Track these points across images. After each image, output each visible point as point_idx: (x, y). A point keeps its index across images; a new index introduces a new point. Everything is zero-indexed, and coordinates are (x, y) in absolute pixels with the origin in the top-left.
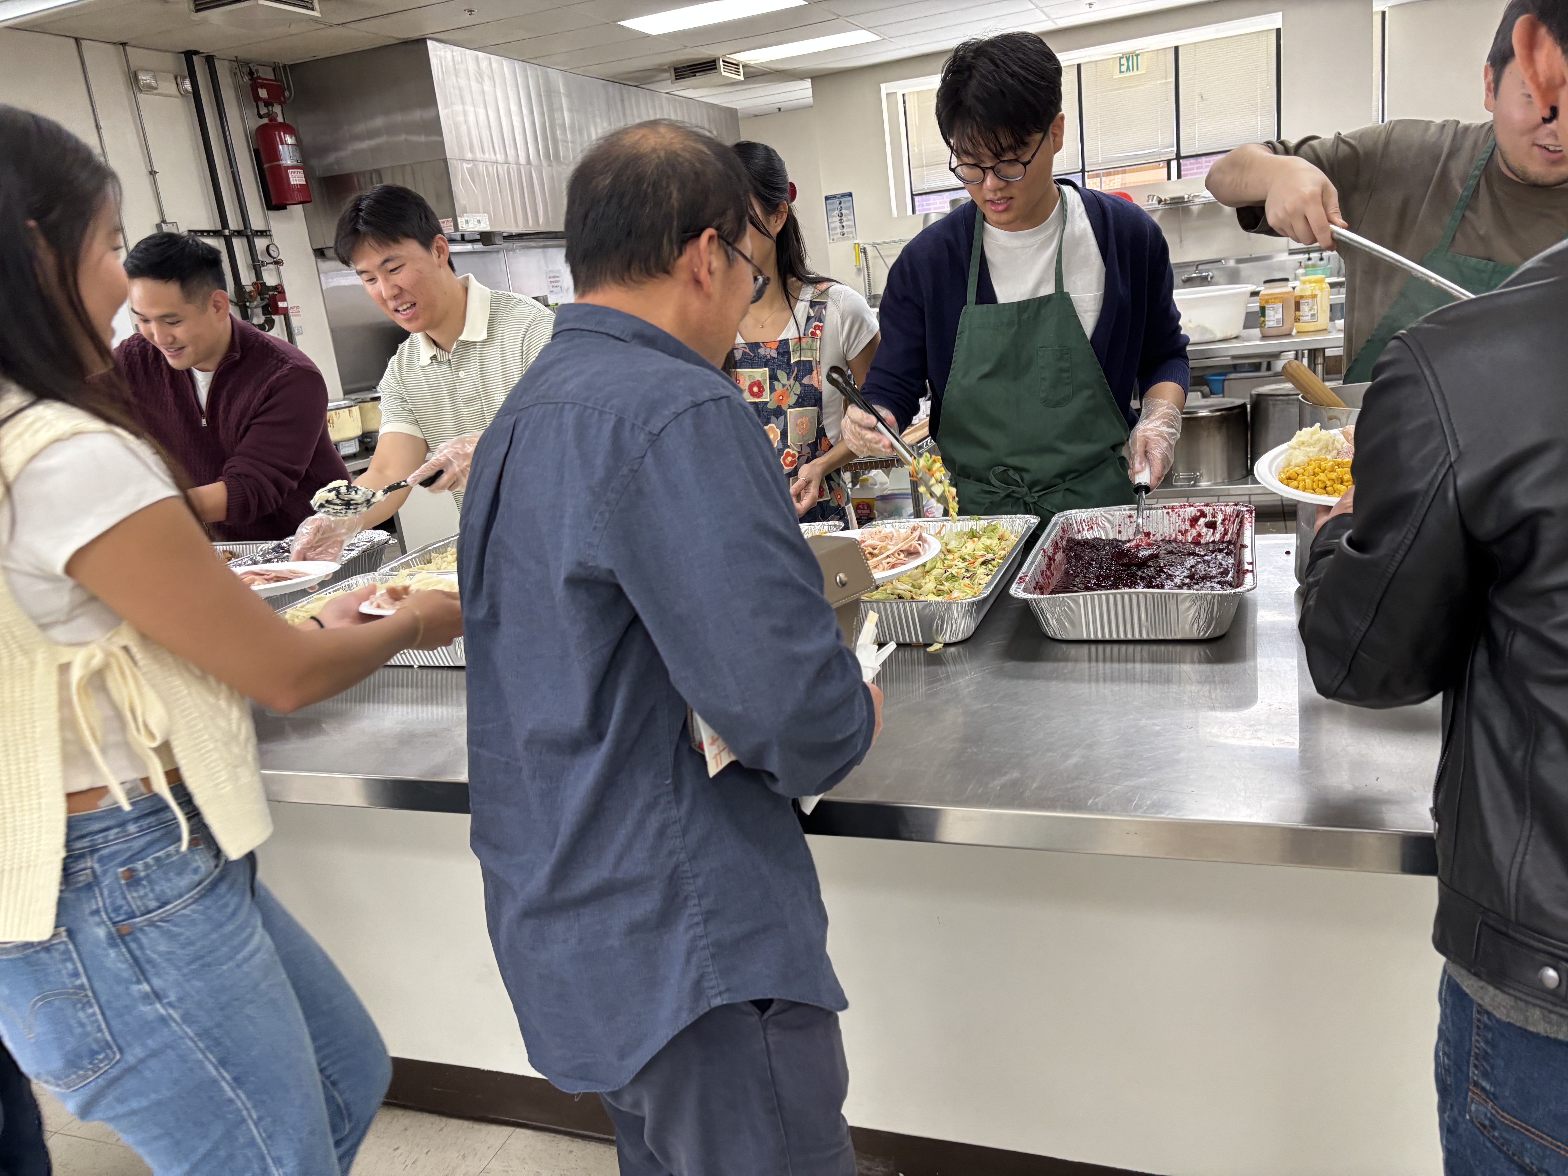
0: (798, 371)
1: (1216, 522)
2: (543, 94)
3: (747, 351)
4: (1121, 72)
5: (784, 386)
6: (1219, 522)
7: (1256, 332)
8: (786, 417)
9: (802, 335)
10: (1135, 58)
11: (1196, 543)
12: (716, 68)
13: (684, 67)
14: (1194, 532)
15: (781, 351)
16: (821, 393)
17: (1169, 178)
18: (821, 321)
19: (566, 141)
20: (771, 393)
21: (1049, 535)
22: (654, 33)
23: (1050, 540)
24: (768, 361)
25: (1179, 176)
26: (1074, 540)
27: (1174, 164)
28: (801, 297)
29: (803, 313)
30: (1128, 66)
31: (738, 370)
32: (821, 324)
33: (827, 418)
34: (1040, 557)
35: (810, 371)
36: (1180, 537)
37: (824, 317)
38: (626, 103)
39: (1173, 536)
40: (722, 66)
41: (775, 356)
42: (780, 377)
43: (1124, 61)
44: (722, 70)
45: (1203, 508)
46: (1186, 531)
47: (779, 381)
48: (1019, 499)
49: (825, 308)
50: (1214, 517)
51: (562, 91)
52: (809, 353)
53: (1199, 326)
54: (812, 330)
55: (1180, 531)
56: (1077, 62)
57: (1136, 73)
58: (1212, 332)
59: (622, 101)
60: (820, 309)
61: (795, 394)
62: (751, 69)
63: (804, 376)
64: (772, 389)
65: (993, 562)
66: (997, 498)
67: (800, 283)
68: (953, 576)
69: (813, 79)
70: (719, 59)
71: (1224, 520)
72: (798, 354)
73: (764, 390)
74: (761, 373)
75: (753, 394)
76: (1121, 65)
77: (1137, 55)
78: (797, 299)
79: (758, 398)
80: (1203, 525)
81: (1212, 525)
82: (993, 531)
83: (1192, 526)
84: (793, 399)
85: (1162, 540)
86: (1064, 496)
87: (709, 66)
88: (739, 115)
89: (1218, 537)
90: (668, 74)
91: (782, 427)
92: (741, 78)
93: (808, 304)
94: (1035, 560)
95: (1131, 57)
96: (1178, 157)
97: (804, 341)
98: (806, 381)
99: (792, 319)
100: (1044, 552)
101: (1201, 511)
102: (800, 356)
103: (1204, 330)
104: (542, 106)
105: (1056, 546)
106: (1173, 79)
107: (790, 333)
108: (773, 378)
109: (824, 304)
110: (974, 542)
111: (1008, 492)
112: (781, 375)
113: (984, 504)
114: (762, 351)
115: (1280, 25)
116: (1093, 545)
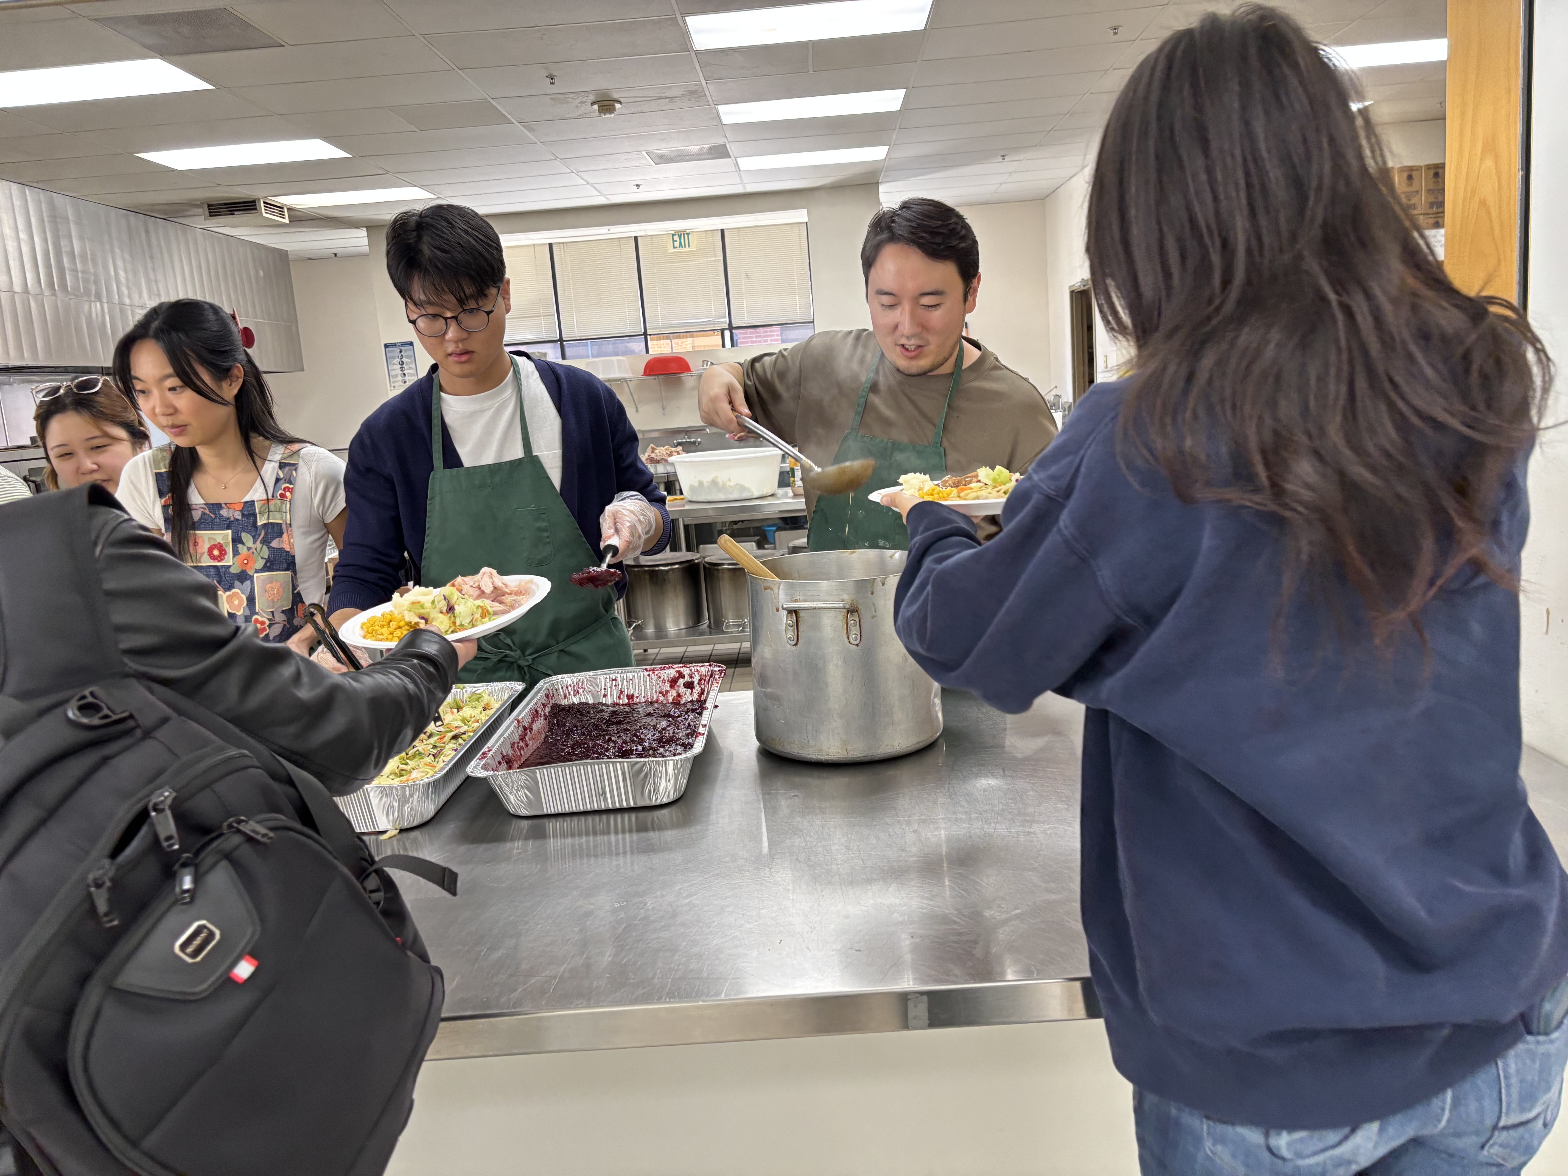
0: (266, 534)
1: (693, 682)
2: (46, 219)
3: (207, 512)
4: (674, 247)
5: (249, 549)
6: (696, 682)
7: (789, 490)
8: (252, 582)
9: (270, 497)
10: (686, 236)
11: (676, 703)
12: (256, 209)
13: (220, 204)
14: (673, 693)
15: (246, 513)
16: (293, 557)
17: (724, 346)
18: (291, 483)
19: (76, 270)
20: (234, 557)
21: (528, 704)
22: (180, 168)
23: (529, 708)
24: (231, 522)
25: (733, 345)
26: (559, 706)
27: (727, 334)
28: (269, 457)
29: (272, 473)
30: (680, 242)
31: (198, 532)
32: (291, 486)
33: (303, 582)
34: (512, 728)
35: (280, 534)
36: (661, 698)
37: (295, 479)
38: (153, 236)
39: (655, 699)
40: (263, 208)
41: (240, 518)
42: (244, 540)
43: (676, 238)
44: (263, 211)
45: (681, 669)
46: (667, 692)
47: (243, 544)
48: (512, 663)
49: (296, 470)
50: (691, 677)
51: (70, 217)
52: (278, 515)
53: (737, 484)
54: (280, 492)
55: (661, 693)
56: (634, 234)
57: (687, 249)
58: (748, 490)
59: (147, 232)
60: (291, 470)
61: (262, 558)
62: (297, 213)
63: (272, 540)
64: (236, 552)
65: (463, 736)
66: (489, 664)
67: (267, 443)
68: (420, 754)
69: (367, 227)
70: (259, 200)
71: (700, 680)
72: (266, 516)
73: (226, 553)
74: (224, 536)
75: (213, 558)
76: (674, 241)
77: (688, 234)
78: (265, 460)
79: (219, 561)
80: (682, 685)
81: (689, 685)
82: (478, 700)
83: (672, 687)
84: (260, 564)
85: (645, 702)
86: (558, 658)
87: (249, 206)
88: (290, 256)
89: (695, 697)
90: (201, 210)
91: (248, 593)
92: (286, 221)
93: (277, 465)
94: (508, 729)
95: (682, 235)
96: (731, 328)
97: (272, 503)
98: (275, 544)
99: (259, 480)
100: (518, 721)
101: (679, 672)
102: (268, 518)
103: (743, 488)
104: (44, 232)
105: (535, 714)
106: (721, 258)
107: (257, 494)
108: (237, 540)
109: (294, 466)
110: (453, 713)
111: (500, 657)
112: (246, 537)
113: (476, 671)
114: (224, 512)
115: (806, 220)
116: (580, 710)
